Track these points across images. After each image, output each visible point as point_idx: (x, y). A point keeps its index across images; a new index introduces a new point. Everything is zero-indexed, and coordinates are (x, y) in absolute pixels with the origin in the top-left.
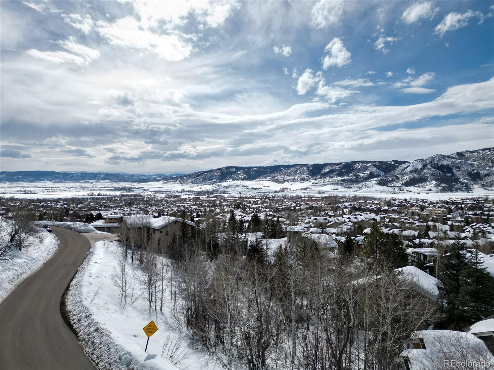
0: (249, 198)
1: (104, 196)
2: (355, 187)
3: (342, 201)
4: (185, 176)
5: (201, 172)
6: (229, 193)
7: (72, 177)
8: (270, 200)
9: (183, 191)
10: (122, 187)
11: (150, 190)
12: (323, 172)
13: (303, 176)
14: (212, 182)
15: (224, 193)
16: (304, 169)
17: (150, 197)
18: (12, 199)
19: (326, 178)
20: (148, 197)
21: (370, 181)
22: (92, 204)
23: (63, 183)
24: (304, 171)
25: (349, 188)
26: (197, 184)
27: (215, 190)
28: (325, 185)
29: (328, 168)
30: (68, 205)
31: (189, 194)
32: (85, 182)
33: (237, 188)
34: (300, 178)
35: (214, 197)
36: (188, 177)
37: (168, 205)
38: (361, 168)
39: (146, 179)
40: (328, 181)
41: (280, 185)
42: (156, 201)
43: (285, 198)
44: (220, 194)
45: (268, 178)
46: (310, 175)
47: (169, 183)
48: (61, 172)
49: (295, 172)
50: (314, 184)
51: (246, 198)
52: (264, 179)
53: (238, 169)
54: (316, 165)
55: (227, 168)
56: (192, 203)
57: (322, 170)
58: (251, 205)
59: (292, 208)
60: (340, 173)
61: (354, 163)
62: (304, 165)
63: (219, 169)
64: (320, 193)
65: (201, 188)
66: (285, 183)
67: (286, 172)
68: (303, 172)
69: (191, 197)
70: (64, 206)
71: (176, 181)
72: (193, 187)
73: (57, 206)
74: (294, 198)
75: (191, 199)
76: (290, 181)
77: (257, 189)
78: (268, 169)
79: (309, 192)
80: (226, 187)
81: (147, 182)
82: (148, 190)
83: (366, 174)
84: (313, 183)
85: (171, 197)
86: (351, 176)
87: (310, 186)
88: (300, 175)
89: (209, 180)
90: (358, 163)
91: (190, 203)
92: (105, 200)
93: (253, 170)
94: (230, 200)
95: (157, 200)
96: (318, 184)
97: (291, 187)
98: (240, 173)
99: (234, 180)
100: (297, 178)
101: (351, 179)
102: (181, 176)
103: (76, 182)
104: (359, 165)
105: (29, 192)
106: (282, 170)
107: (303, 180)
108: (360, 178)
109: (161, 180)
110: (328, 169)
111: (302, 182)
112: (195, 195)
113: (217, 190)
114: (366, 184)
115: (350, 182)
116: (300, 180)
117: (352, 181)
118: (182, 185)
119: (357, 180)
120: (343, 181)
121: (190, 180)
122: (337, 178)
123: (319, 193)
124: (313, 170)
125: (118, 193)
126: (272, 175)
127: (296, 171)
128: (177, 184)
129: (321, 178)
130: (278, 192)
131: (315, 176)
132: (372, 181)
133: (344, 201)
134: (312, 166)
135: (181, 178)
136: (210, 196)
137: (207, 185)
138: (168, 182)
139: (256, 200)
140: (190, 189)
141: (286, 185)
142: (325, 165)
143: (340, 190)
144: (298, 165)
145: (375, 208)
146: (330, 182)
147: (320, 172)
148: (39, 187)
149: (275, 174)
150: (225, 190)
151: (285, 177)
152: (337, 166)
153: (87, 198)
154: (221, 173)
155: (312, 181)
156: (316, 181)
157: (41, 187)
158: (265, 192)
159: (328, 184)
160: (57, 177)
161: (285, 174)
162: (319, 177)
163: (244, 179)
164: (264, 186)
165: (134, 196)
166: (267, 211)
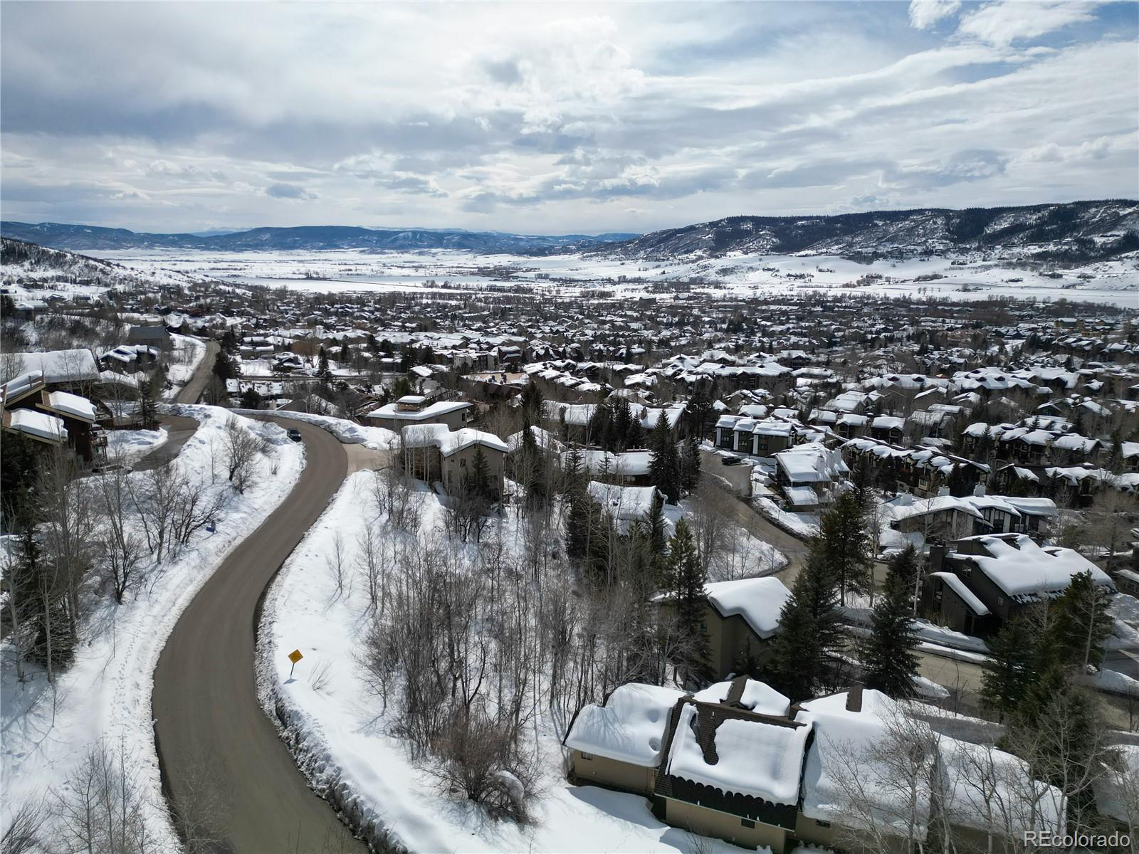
0: (774, 303)
1: (454, 288)
2: (1071, 275)
3: (1019, 316)
4: (630, 242)
5: (670, 230)
6: (728, 286)
7: (396, 239)
8: (825, 308)
9: (623, 280)
10: (495, 267)
11: (550, 277)
12: (988, 231)
13: (930, 241)
14: (692, 256)
15: (716, 287)
16: (935, 223)
17: (548, 296)
18: (282, 294)
19: (992, 248)
20: (543, 295)
21: (1121, 259)
22: (429, 310)
23: (379, 253)
24: (937, 228)
25: (1054, 276)
26: (657, 263)
27: (696, 279)
28: (987, 268)
29: (1005, 221)
30: (383, 311)
31: (635, 287)
32: (421, 254)
33: (751, 274)
34: (920, 249)
35: (689, 298)
36: (637, 244)
37: (580, 317)
38: (1102, 220)
39: (545, 249)
40: (997, 257)
41: (864, 266)
42: (558, 306)
43: (867, 304)
44: (706, 291)
45: (836, 247)
46: (951, 240)
47: (593, 258)
48: (374, 229)
49: (910, 231)
50: (955, 266)
51: (766, 302)
52: (825, 250)
53: (759, 222)
54: (970, 211)
55: (734, 221)
56: (635, 315)
57: (987, 225)
58: (769, 324)
59: (869, 337)
60: (1038, 235)
61: (1085, 205)
62: (938, 212)
63: (713, 224)
64: (969, 290)
65: (664, 273)
66: (876, 263)
67: (886, 232)
68: (933, 231)
69: (637, 296)
70: (376, 313)
71: (611, 254)
72: (646, 270)
73: (362, 314)
74: (890, 304)
75: (636, 302)
76: (892, 257)
77: (802, 276)
78: (840, 222)
79: (938, 286)
80: (725, 271)
81: (546, 255)
82: (546, 277)
83: (1112, 239)
84: (953, 263)
85: (593, 296)
86: (1067, 244)
87: (946, 270)
88: (923, 239)
89: (686, 252)
90: (1097, 207)
91: (629, 313)
92: (457, 300)
93: (799, 227)
94: (725, 306)
95: (563, 303)
96: (969, 265)
97: (893, 274)
98: (763, 234)
99: (746, 253)
100: (912, 247)
101: (1067, 250)
102: (622, 242)
103: (402, 253)
104: (1098, 212)
105: (315, 276)
106: (876, 225)
107: (929, 253)
108: (1091, 250)
109: (578, 250)
110: (1005, 224)
111: (923, 261)
112: (648, 292)
113: (701, 279)
114: (1107, 268)
115: (1062, 260)
116: (921, 254)
117: (1068, 259)
118: (623, 264)
119: (1085, 255)
120: (1042, 257)
121: (642, 252)
122: (1025, 250)
123: (966, 290)
124: (960, 226)
125: (485, 282)
126: (848, 238)
127: (913, 228)
128: (612, 260)
129: (979, 249)
130: (854, 286)
131: (963, 242)
132: (1127, 257)
133: (1024, 316)
134: (959, 214)
135: (621, 247)
136: (681, 296)
137: (679, 264)
138: (591, 256)
139: (791, 307)
140: (637, 275)
141: (878, 267)
142: (997, 213)
143: (1026, 282)
144: (921, 212)
145: (1087, 345)
146: (1003, 259)
147: (981, 230)
148: (333, 262)
149: (855, 236)
150: (720, 279)
151: (880, 244)
152: (1031, 214)
153: (422, 294)
154: (717, 234)
155: (953, 256)
156: (964, 258)
157: (337, 262)
158: (820, 285)
159: (996, 265)
160: (367, 240)
161: (883, 238)
162: (975, 245)
163: (772, 249)
164: (820, 271)
165: (516, 291)
166: (801, 343)
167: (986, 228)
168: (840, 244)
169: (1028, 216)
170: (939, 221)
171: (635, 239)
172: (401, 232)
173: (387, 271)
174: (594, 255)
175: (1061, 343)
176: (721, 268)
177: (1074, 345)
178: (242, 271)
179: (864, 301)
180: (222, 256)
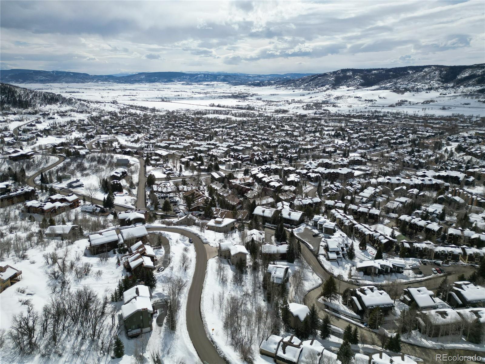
0: (357, 117)
1: (222, 107)
6: (339, 105)
7: (197, 78)
9: (293, 101)
10: (239, 93)
11: (262, 99)
12: (459, 77)
13: (432, 82)
14: (324, 88)
15: (334, 106)
16: (435, 73)
17: (261, 111)
19: (459, 87)
20: (259, 111)
22: (213, 123)
23: (190, 85)
24: (436, 76)
26: (309, 92)
27: (325, 101)
28: (456, 97)
29: (467, 73)
31: (298, 106)
32: (207, 85)
33: (349, 99)
35: (321, 113)
36: (300, 81)
40: (461, 91)
41: (400, 95)
44: (329, 108)
45: (389, 84)
46: (442, 82)
49: (423, 77)
50: (442, 95)
51: (354, 117)
53: (355, 71)
54: (451, 68)
55: (344, 71)
57: (458, 74)
60: (481, 81)
62: (437, 67)
63: (334, 73)
65: (311, 97)
66: (406, 94)
67: (412, 77)
68: (434, 77)
69: (299, 112)
71: (289, 86)
72: (304, 95)
74: (408, 118)
75: (298, 116)
76: (413, 91)
77: (371, 101)
78: (392, 72)
79: (432, 107)
80: (338, 98)
81: (261, 86)
82: (260, 99)
84: (440, 94)
85: (280, 112)
87: (437, 98)
88: (429, 81)
89: (322, 86)
92: (224, 115)
93: (373, 74)
95: (267, 116)
96: (448, 95)
97: (412, 99)
98: (357, 78)
99: (348, 87)
106: (409, 73)
107: (430, 89)
109: (275, 83)
110: (466, 74)
111: (427, 93)
112: (303, 109)
113: (327, 102)
116: (427, 89)
118: (294, 92)
120: (482, 91)
121: (303, 85)
122: (474, 88)
123: (444, 109)
124: (446, 75)
126: (395, 80)
127: (425, 75)
128: (289, 89)
129: (453, 87)
130: (394, 107)
131: (446, 84)
135: (293, 82)
136: (317, 112)
137: (318, 92)
138: (280, 87)
141: (406, 96)
142: (463, 68)
143: (472, 105)
144: (429, 66)
146: (463, 92)
147: (456, 77)
148: (171, 90)
149: (398, 79)
150: (335, 101)
151: (409, 83)
152: (479, 69)
153: (209, 110)
154: (336, 78)
155: (441, 91)
156: (446, 91)
157: (173, 90)
158: (379, 105)
159: (460, 95)
160: (185, 78)
161: (411, 80)
162: (452, 85)
163: (360, 85)
164: (380, 98)
165: (248, 109)
166: (362, 146)
167: (458, 76)
168: (391, 83)
169: (478, 70)
170: (437, 73)
171: (300, 79)
172: (199, 74)
173: (194, 96)
174: (282, 87)
175: (469, 151)
176: (336, 96)
177: (474, 152)
178: (136, 97)
179: (396, 116)
180: (126, 87)
